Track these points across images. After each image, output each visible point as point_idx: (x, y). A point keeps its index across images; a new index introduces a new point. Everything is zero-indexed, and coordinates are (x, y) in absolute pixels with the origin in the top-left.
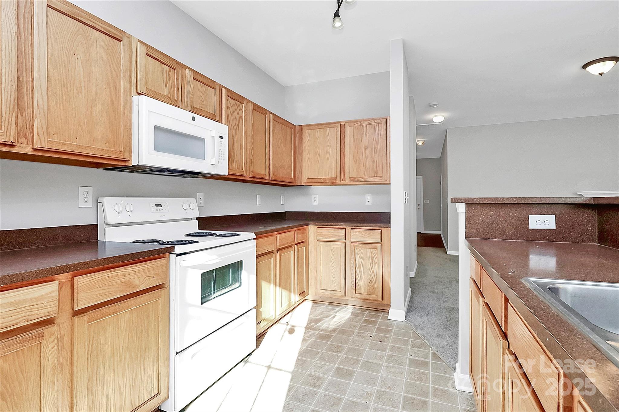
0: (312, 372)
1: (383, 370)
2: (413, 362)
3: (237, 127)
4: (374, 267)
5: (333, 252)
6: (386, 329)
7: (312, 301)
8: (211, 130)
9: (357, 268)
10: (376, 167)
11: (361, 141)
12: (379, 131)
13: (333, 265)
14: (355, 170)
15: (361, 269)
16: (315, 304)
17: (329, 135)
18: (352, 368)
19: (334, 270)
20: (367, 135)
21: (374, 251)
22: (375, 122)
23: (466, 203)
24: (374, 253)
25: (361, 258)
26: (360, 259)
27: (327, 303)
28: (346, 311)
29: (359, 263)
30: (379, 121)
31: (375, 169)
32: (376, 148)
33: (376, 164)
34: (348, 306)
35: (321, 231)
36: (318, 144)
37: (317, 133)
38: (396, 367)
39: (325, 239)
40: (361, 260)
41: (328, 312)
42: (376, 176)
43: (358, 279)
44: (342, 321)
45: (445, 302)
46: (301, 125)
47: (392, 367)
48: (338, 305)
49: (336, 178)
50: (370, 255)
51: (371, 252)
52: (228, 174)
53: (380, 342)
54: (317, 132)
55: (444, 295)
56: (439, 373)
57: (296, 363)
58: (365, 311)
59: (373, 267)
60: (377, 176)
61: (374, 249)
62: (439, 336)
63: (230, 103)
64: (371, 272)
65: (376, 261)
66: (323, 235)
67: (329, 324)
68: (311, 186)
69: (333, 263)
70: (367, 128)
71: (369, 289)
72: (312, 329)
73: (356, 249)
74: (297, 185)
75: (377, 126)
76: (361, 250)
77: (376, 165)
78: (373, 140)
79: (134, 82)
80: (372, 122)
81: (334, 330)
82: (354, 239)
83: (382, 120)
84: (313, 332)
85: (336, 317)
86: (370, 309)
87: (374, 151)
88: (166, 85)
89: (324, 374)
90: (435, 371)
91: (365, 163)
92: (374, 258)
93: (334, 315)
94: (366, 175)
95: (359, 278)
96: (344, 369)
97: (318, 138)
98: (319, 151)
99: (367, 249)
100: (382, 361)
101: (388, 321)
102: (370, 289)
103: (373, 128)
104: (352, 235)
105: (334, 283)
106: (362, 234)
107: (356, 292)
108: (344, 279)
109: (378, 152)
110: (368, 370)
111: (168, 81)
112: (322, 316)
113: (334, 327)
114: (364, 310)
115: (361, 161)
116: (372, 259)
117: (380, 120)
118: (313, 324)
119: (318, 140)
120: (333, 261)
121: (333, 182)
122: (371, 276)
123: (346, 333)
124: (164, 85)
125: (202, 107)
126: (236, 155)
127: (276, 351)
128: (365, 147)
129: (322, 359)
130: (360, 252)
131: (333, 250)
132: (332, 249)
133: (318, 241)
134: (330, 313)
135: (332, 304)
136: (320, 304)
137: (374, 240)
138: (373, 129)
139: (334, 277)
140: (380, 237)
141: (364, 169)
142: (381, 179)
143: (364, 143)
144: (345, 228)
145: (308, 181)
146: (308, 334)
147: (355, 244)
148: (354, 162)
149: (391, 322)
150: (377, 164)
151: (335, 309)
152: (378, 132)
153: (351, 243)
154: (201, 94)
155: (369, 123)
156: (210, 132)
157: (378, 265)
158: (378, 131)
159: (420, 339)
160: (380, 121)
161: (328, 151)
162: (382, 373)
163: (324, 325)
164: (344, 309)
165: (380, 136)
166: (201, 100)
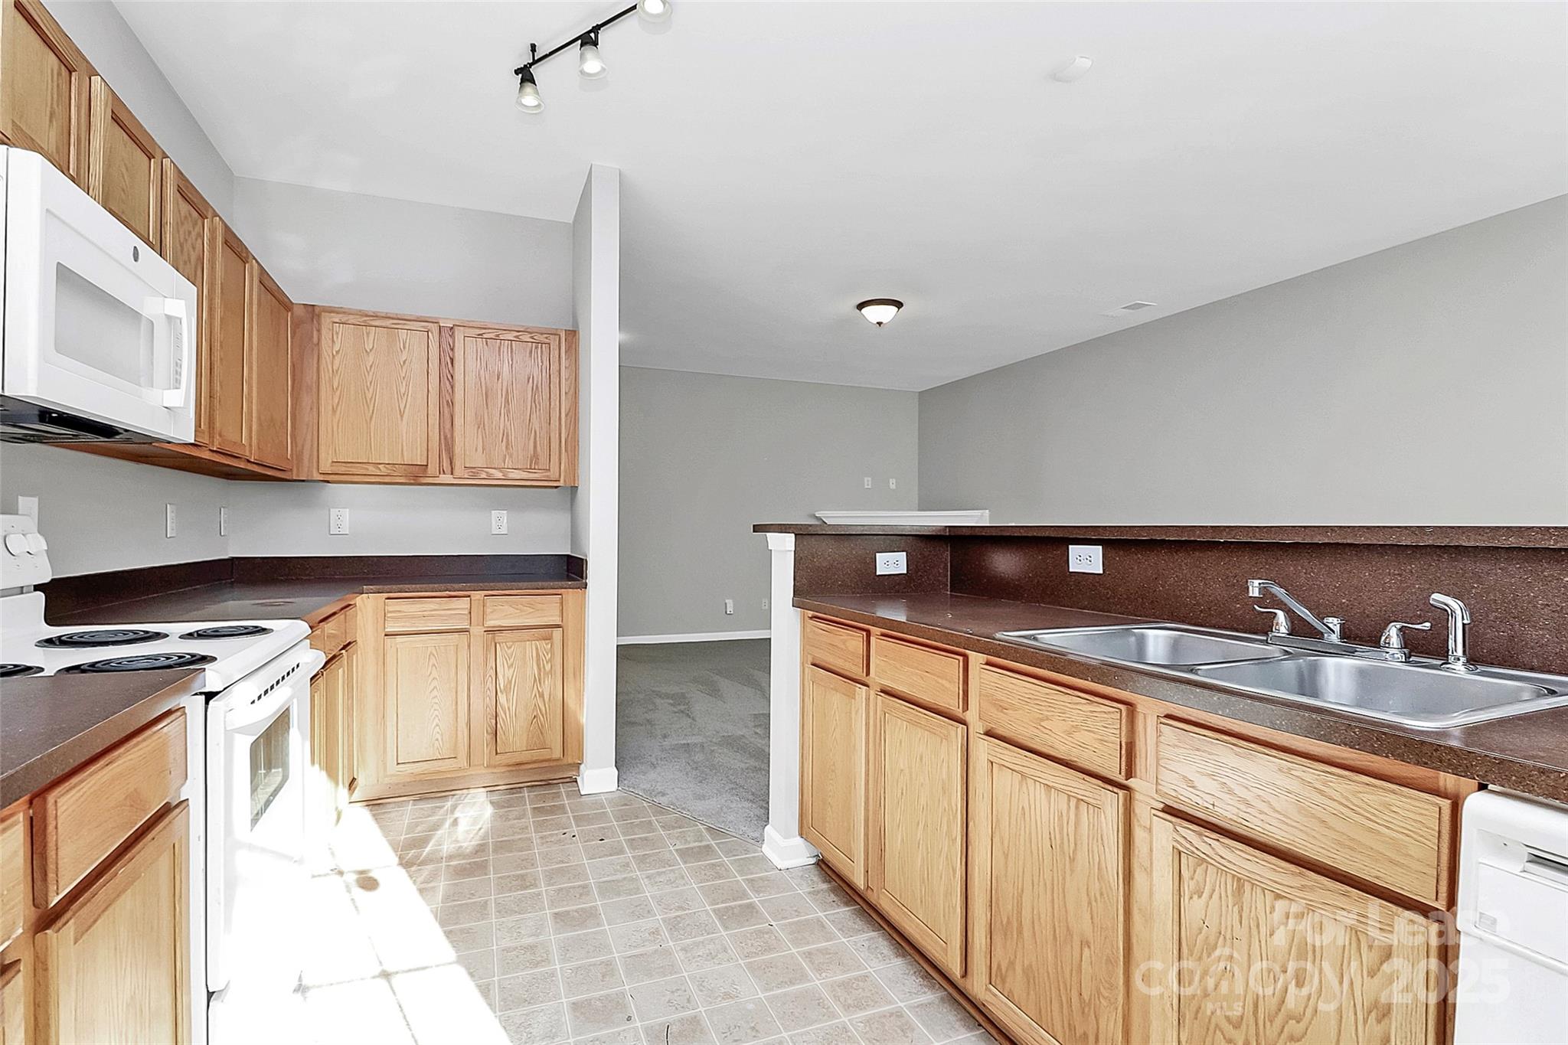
0: (507, 943)
1: (645, 885)
2: (684, 854)
4: (544, 682)
5: (433, 661)
6: (591, 813)
7: (365, 803)
8: (166, 297)
9: (501, 691)
10: (535, 447)
11: (498, 379)
12: (542, 362)
13: (435, 693)
14: (480, 449)
15: (510, 692)
16: (376, 807)
17: (404, 348)
18: (585, 904)
19: (436, 706)
20: (512, 365)
21: (545, 645)
22: (532, 338)
23: (796, 535)
24: (545, 649)
25: (512, 665)
26: (509, 667)
27: (412, 798)
28: (475, 803)
29: (506, 679)
30: (542, 338)
31: (532, 453)
32: (535, 402)
33: (535, 439)
34: (471, 791)
35: (397, 608)
36: (371, 366)
37: (368, 336)
38: (664, 872)
39: (412, 627)
40: (512, 670)
41: (429, 816)
42: (535, 469)
43: (504, 717)
44: (482, 825)
45: (665, 736)
46: (313, 305)
47: (659, 874)
48: (444, 794)
49: (427, 465)
50: (534, 655)
51: (537, 649)
53: (601, 840)
54: (368, 334)
55: (655, 725)
56: (738, 855)
57: (451, 942)
58: (521, 792)
59: (540, 683)
60: (536, 467)
61: (543, 642)
62: (701, 797)
64: (535, 695)
65: (548, 667)
66: (405, 617)
67: (457, 841)
68: (328, 482)
69: (433, 690)
70: (512, 349)
71: (530, 736)
72: (423, 863)
73: (498, 645)
74: (294, 478)
75: (537, 347)
76: (511, 647)
77: (535, 443)
78: (528, 381)
80: (526, 337)
81: (481, 849)
82: (492, 622)
83: (551, 336)
84: (430, 867)
85: (459, 820)
86: (529, 784)
87: (529, 408)
89: (538, 936)
90: (731, 854)
91: (508, 436)
92: (545, 662)
93: (452, 820)
94: (508, 463)
95: (505, 714)
96: (569, 912)
97: (371, 350)
98: (375, 390)
99: (528, 642)
100: (632, 871)
101: (583, 799)
102: (533, 738)
103: (528, 352)
104: (488, 610)
105: (437, 740)
106: (516, 607)
107: (499, 751)
108: (465, 726)
109: (540, 410)
110: (619, 895)
111: (55, 105)
112: (419, 828)
113: (474, 843)
114: (514, 791)
115: (497, 428)
116: (538, 665)
117: (546, 336)
118: (413, 851)
119: (371, 359)
120: (435, 683)
121: (415, 476)
122: (535, 705)
123: (514, 846)
125: (123, 213)
127: (370, 938)
128: (506, 395)
129: (503, 911)
130: (509, 652)
131: (434, 655)
132: (431, 653)
133: (386, 635)
134: (437, 817)
135: (423, 797)
136: (392, 805)
137: (546, 619)
138: (528, 355)
139: (437, 725)
140: (558, 613)
141: (504, 448)
142: (548, 476)
143: (505, 384)
144: (469, 596)
145: (336, 469)
146: (423, 877)
147: (498, 634)
148: (479, 427)
149: (592, 798)
150: (538, 439)
151: (444, 806)
152: (540, 364)
153: (485, 631)
155: (517, 337)
156: (164, 301)
157: (553, 677)
158: (540, 361)
159: (668, 813)
160: (546, 338)
161: (403, 391)
162: (649, 892)
163: (445, 847)
164: (465, 801)
165: (544, 374)
166: (123, 189)
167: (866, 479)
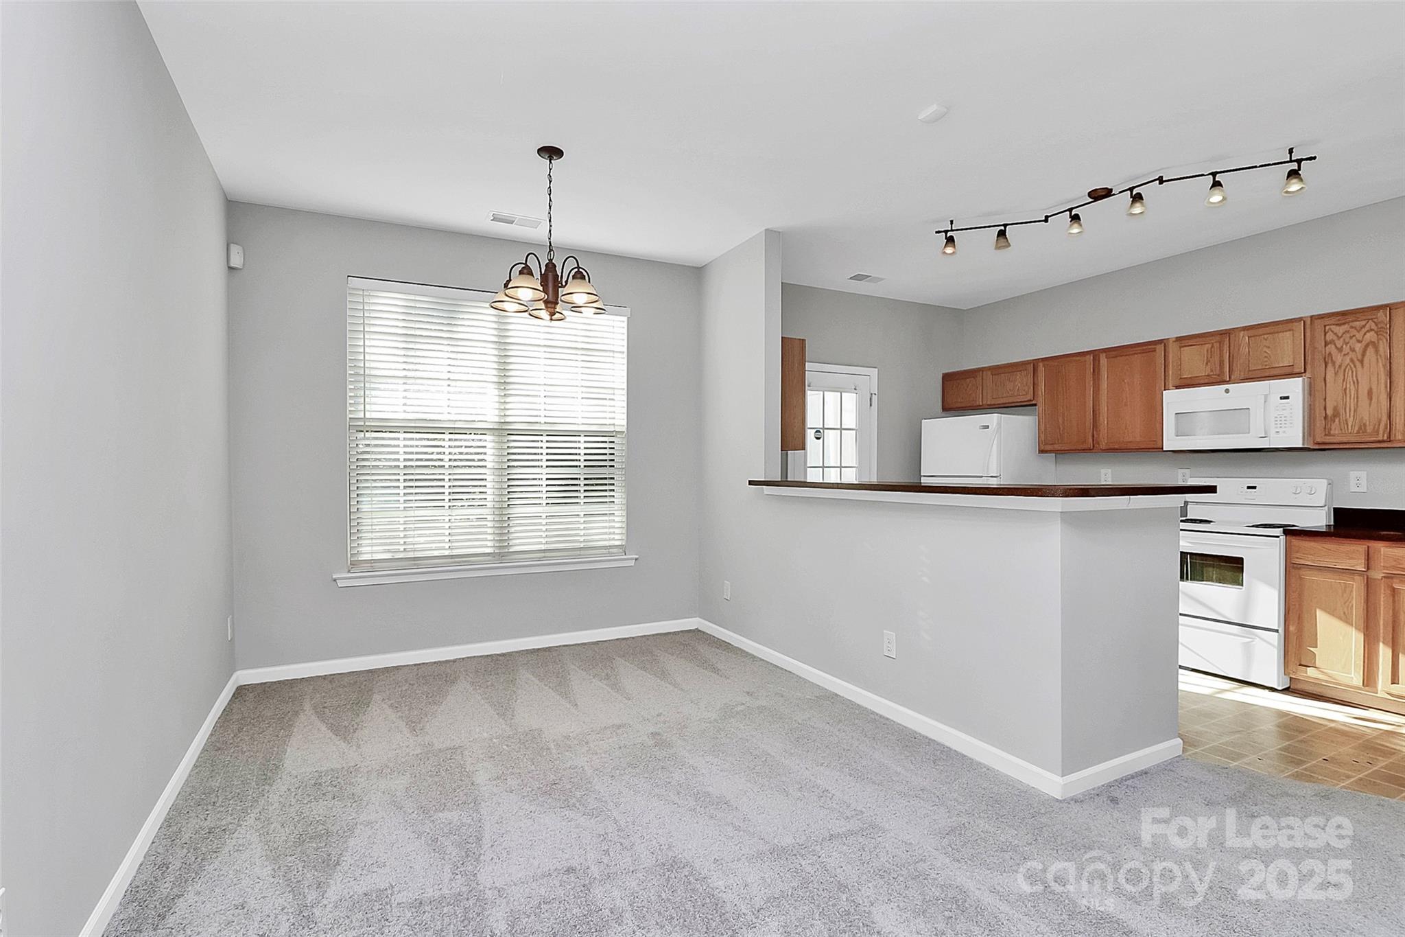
3: (1359, 365)
52: (1305, 443)
63: (1335, 333)
88: (1207, 364)
111: (1209, 358)
124: (1205, 364)
125: (1266, 366)
126: (1356, 410)
154: (1265, 349)
166: (1266, 357)
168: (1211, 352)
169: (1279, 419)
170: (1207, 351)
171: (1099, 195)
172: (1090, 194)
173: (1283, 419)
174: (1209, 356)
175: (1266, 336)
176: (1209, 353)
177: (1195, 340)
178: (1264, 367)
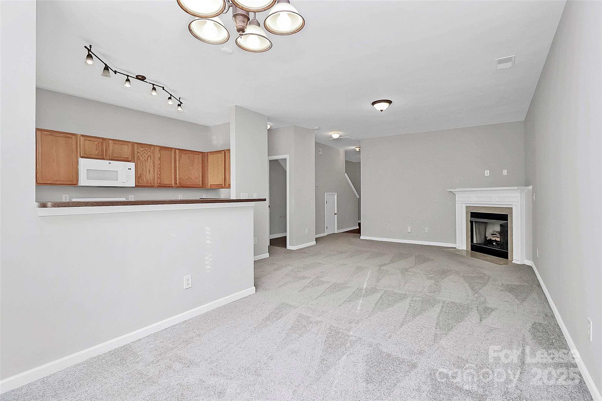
3: (146, 162)
49: (222, 184)
52: (135, 186)
54: (214, 156)
63: (140, 150)
79: (79, 153)
88: (96, 150)
111: (97, 148)
124: (95, 150)
125: (119, 156)
126: (146, 176)
145: (210, 186)
154: (119, 150)
161: (219, 168)
166: (119, 153)
167: (486, 171)
168: (98, 145)
169: (128, 176)
170: (96, 144)
171: (142, 78)
172: (136, 76)
173: (129, 176)
174: (97, 147)
175: (119, 145)
176: (97, 146)
177: (91, 138)
178: (118, 156)
